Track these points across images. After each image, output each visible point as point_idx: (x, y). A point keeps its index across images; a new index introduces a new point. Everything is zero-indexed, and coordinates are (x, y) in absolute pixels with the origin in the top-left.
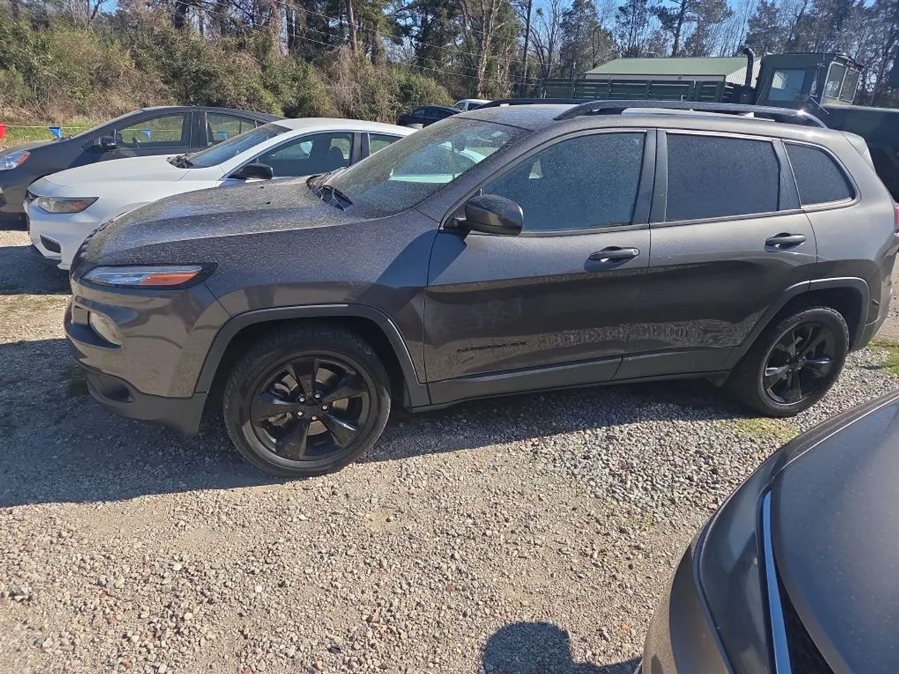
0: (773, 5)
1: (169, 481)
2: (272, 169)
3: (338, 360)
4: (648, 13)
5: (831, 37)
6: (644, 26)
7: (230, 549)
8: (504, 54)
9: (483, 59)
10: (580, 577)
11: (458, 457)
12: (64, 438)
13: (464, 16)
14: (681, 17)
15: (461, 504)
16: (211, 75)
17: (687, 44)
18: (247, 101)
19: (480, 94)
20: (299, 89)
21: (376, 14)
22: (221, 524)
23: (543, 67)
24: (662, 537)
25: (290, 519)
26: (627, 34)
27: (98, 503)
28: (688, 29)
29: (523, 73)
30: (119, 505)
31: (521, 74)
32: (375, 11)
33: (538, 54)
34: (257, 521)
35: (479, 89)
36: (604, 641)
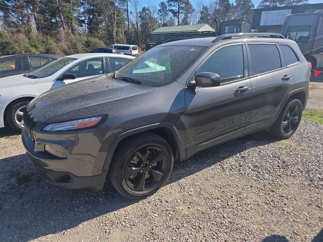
0: (206, 6)
1: (90, 213)
2: (75, 75)
3: (153, 146)
4: (168, 11)
5: (226, 16)
6: (167, 16)
7: (136, 237)
8: (121, 28)
9: (114, 30)
10: (272, 213)
11: (197, 176)
12: (28, 204)
13: (105, 15)
14: (178, 12)
15: (211, 194)
16: (8, 43)
17: (183, 21)
18: (25, 52)
19: (115, 43)
20: (45, 46)
21: (71, 16)
22: (124, 227)
23: (135, 31)
24: (286, 190)
25: (151, 217)
26: (162, 19)
27: (63, 231)
28: (182, 16)
29: (129, 34)
30: (74, 230)
31: (128, 34)
32: (71, 15)
33: (133, 27)
34: (138, 221)
35: (115, 41)
36: (299, 236)
